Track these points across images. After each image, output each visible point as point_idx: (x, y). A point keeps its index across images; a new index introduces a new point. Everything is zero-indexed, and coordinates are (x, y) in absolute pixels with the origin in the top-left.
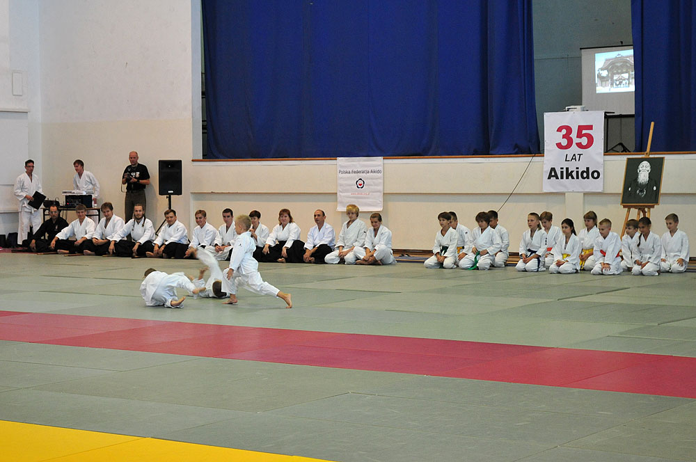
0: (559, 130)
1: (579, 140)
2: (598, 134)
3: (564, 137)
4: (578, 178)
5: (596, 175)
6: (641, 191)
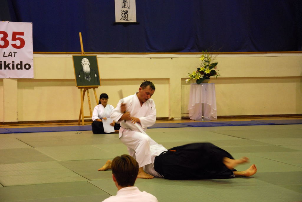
1: (14, 42)
2: (28, 38)
3: (2, 39)
4: (13, 68)
5: (27, 67)
6: (88, 77)
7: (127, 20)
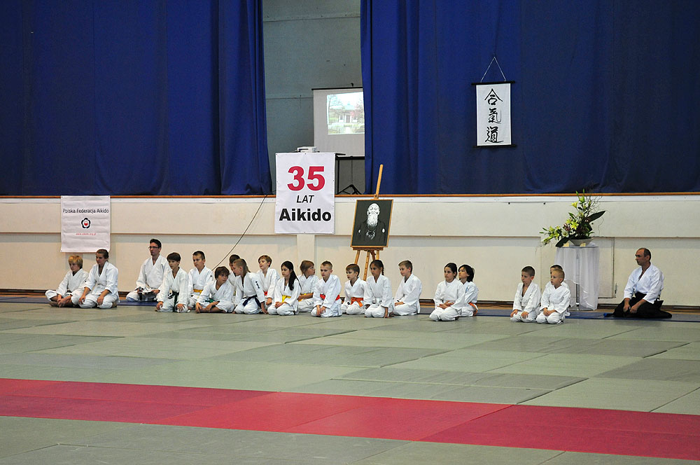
0: (291, 170)
1: (310, 182)
2: (329, 175)
3: (296, 178)
4: (309, 219)
5: (327, 216)
6: (370, 233)
7: (496, 142)
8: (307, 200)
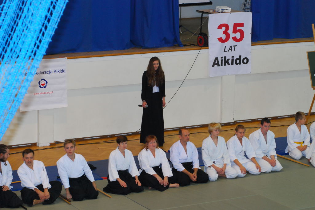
0: (220, 27)
1: (234, 35)
2: (248, 29)
3: (224, 33)
4: (232, 64)
5: (245, 61)
8: (231, 50)
